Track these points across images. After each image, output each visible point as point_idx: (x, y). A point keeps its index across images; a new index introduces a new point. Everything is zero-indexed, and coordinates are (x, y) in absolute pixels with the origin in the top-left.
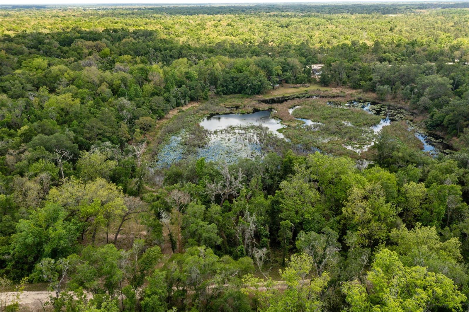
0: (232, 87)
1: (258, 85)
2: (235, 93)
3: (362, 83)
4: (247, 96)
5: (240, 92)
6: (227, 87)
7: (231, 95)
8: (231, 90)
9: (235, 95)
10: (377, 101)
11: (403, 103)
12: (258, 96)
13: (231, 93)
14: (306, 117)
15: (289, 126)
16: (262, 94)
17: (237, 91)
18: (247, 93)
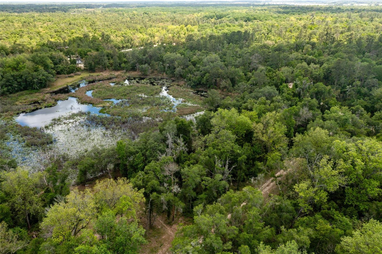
0: (16, 86)
1: (44, 79)
2: (21, 90)
3: (123, 65)
4: (35, 91)
5: (25, 89)
6: (11, 85)
7: (18, 93)
8: (16, 89)
9: (21, 92)
10: (142, 77)
11: (161, 75)
12: (45, 89)
13: (17, 91)
14: (109, 97)
15: (104, 107)
16: (49, 86)
17: (22, 88)
18: (34, 89)
